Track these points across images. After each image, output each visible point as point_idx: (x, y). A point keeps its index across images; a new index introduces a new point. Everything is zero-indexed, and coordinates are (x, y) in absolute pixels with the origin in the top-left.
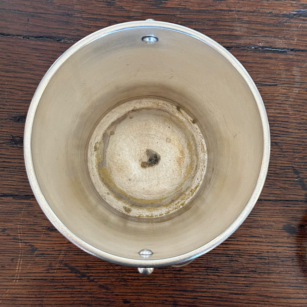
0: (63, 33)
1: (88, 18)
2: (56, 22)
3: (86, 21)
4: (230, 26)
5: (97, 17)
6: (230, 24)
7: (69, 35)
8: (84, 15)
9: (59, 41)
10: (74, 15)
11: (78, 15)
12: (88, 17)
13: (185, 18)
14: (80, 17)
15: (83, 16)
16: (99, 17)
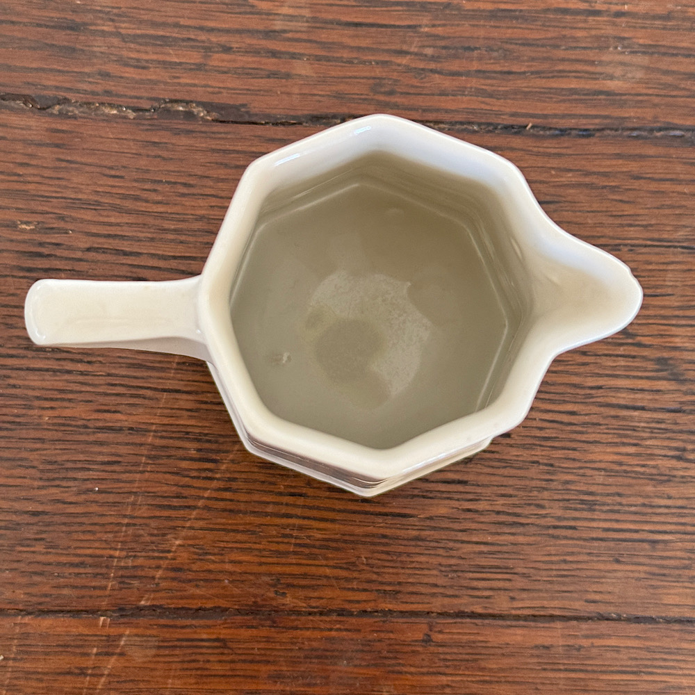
0: (58, 84)
1: (139, 36)
2: (34, 49)
3: (132, 46)
4: (592, 63)
5: (168, 34)
6: (591, 55)
7: (78, 91)
8: (126, 28)
9: (44, 109)
10: (93, 28)
11: (105, 28)
12: (138, 32)
13: (449, 38)
14: (111, 34)
15: (123, 31)
16: (175, 33)
